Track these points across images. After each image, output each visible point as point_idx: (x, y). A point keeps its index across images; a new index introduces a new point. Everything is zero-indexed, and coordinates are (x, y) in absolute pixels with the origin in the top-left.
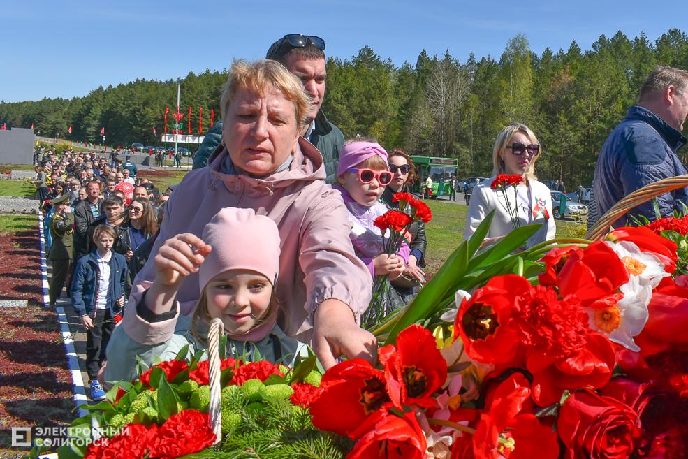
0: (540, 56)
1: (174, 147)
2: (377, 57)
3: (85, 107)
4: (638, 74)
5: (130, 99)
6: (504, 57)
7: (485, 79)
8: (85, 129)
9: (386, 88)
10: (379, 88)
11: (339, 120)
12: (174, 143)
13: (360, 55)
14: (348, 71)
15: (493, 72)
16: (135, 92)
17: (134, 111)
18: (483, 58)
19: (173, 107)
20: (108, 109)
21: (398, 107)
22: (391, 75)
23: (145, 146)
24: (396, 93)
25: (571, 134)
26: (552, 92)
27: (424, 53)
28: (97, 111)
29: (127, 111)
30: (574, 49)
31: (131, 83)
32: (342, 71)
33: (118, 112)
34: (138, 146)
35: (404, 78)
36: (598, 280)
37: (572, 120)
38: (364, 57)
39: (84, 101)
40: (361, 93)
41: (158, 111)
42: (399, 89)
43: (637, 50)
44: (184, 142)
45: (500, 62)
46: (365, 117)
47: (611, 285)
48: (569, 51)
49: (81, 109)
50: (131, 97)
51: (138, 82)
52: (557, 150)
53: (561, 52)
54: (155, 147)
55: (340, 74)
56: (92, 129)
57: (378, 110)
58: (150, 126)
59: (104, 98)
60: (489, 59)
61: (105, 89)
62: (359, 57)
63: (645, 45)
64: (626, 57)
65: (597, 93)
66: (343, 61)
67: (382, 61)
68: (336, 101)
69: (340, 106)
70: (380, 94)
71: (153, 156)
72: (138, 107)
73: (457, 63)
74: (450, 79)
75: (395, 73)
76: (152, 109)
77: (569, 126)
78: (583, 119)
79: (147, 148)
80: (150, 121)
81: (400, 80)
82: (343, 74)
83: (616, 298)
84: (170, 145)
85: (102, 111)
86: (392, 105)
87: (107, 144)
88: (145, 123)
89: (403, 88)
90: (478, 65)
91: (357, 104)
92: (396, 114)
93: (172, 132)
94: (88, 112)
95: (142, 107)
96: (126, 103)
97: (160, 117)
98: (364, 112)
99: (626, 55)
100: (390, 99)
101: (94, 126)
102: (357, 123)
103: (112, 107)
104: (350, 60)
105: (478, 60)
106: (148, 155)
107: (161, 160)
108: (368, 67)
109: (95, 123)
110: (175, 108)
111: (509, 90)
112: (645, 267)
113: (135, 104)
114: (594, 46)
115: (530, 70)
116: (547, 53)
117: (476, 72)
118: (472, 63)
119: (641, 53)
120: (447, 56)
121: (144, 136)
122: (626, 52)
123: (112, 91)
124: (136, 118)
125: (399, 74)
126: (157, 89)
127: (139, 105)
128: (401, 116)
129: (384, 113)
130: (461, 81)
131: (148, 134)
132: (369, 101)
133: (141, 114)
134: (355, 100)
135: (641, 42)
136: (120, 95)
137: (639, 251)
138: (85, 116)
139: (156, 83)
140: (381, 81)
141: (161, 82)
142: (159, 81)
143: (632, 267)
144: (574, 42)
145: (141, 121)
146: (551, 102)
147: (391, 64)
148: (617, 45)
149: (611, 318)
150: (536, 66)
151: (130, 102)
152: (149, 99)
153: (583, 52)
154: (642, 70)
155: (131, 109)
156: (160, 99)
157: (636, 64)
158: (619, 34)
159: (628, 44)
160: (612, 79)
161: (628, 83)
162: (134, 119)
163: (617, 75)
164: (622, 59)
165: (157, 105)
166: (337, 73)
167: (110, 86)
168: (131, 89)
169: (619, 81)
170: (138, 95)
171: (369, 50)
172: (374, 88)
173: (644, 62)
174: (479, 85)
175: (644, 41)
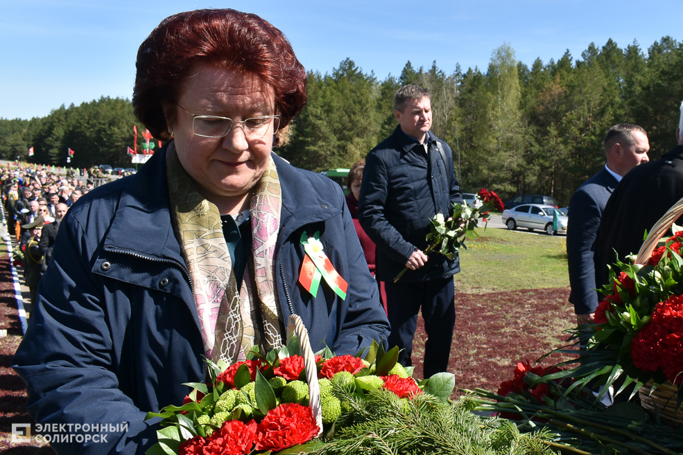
0: (530, 67)
2: (358, 70)
3: (46, 128)
4: (630, 83)
5: (95, 118)
6: (491, 67)
7: (470, 91)
8: (47, 151)
9: (367, 102)
10: (360, 102)
13: (341, 68)
14: (329, 85)
15: (480, 84)
16: (100, 111)
17: (99, 131)
18: (470, 69)
20: (71, 129)
21: (381, 122)
22: (374, 88)
23: (113, 168)
24: (379, 107)
25: (562, 147)
26: (542, 104)
27: (408, 65)
28: (59, 132)
29: (92, 132)
30: (566, 59)
31: (94, 101)
32: (322, 85)
33: (82, 132)
34: (106, 168)
35: (387, 91)
37: (562, 133)
38: (345, 70)
39: (44, 121)
40: (340, 107)
41: (125, 130)
42: (382, 103)
43: (629, 58)
45: (488, 74)
46: (346, 133)
48: (560, 60)
49: (42, 130)
50: (96, 115)
51: (103, 100)
52: (547, 164)
53: (553, 63)
54: (125, 168)
55: (320, 87)
56: (55, 151)
57: (360, 125)
58: (117, 147)
59: (67, 117)
60: (476, 70)
61: (67, 108)
62: (339, 69)
63: (637, 54)
64: (617, 66)
65: (588, 104)
67: (364, 74)
68: (316, 116)
69: (320, 122)
70: (362, 108)
72: (103, 127)
73: (443, 74)
74: (435, 91)
75: (378, 86)
76: (119, 129)
77: (560, 139)
78: (574, 130)
79: (116, 169)
80: (117, 141)
81: (383, 93)
82: (324, 87)
85: (65, 132)
86: (374, 120)
87: (72, 166)
88: (112, 143)
89: (386, 102)
90: (465, 76)
91: (338, 120)
92: (379, 129)
93: (141, 152)
94: (49, 132)
95: (107, 126)
96: (91, 122)
97: (127, 137)
98: (345, 128)
99: (617, 63)
100: (373, 113)
101: (57, 147)
102: (339, 139)
103: (75, 127)
104: (330, 73)
105: (464, 71)
108: (349, 80)
109: (58, 144)
111: (496, 102)
113: (100, 123)
114: (583, 55)
115: (517, 81)
116: (537, 64)
117: (462, 83)
118: (458, 75)
119: (633, 61)
120: (434, 67)
121: (112, 158)
122: (617, 60)
123: (74, 110)
124: (102, 138)
125: (382, 87)
126: (123, 106)
127: (104, 124)
128: (384, 131)
129: (366, 128)
130: (447, 93)
131: (116, 156)
132: (349, 116)
133: (107, 134)
134: (335, 116)
135: (633, 51)
136: (84, 114)
138: (46, 137)
139: (122, 101)
140: (362, 95)
142: (125, 99)
144: (568, 51)
145: (107, 141)
146: (541, 114)
147: (374, 77)
148: (608, 53)
150: (525, 77)
151: (95, 121)
152: (115, 118)
153: (573, 62)
154: (633, 79)
155: (97, 128)
156: (127, 117)
157: (628, 73)
158: (610, 42)
159: (620, 51)
160: (605, 90)
161: (621, 93)
162: (99, 140)
163: (610, 85)
164: (613, 68)
165: (124, 124)
166: (317, 87)
167: (72, 105)
168: (95, 108)
169: (612, 91)
170: (103, 113)
171: (350, 62)
172: (354, 103)
173: (635, 71)
174: (465, 97)
175: (637, 49)
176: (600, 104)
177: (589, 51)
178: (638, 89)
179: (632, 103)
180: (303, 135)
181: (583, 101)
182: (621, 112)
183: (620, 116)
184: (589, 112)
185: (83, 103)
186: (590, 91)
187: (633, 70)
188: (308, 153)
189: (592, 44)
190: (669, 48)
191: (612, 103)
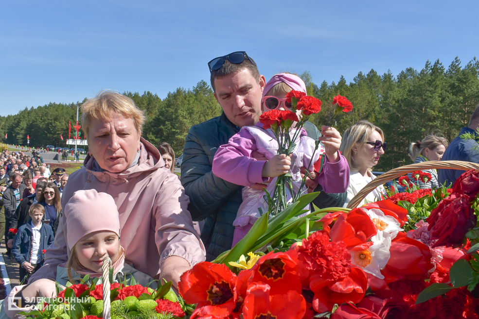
0: (319, 87)
1: (75, 148)
3: (16, 122)
4: (386, 98)
5: (46, 116)
8: (16, 136)
9: (216, 108)
10: (211, 108)
11: (185, 129)
12: (75, 145)
14: (190, 97)
16: (49, 112)
17: (48, 124)
19: (74, 121)
20: (31, 122)
23: (55, 147)
26: (328, 111)
28: (24, 124)
29: (43, 124)
30: (342, 82)
31: (46, 105)
32: (186, 97)
33: (37, 125)
34: (51, 147)
36: (356, 232)
38: (201, 88)
39: (15, 117)
40: (198, 112)
41: (63, 124)
43: (385, 82)
44: (81, 144)
47: (365, 236)
48: (339, 83)
49: (13, 123)
50: (47, 114)
51: (51, 105)
53: (333, 84)
54: (62, 148)
55: (185, 99)
56: (21, 136)
58: (58, 134)
59: (29, 115)
61: (29, 109)
62: (197, 87)
63: (391, 79)
64: (377, 86)
65: (358, 111)
66: (187, 90)
68: (183, 116)
69: (185, 120)
70: (212, 112)
71: (61, 154)
72: (50, 121)
76: (60, 123)
79: (57, 148)
80: (58, 131)
82: (187, 99)
83: (368, 245)
84: (72, 146)
85: (27, 125)
87: (30, 146)
88: (56, 132)
93: (73, 138)
94: (18, 125)
95: (53, 121)
96: (43, 118)
97: (65, 128)
99: (377, 85)
101: (22, 134)
103: (34, 121)
104: (192, 90)
106: (58, 153)
107: (66, 156)
108: (204, 94)
109: (23, 132)
110: (75, 122)
112: (387, 225)
113: (48, 119)
114: (355, 79)
116: (324, 85)
119: (388, 83)
121: (55, 141)
122: (377, 83)
123: (34, 111)
124: (50, 129)
126: (63, 109)
127: (51, 120)
131: (58, 139)
133: (53, 126)
134: (195, 116)
135: (388, 77)
136: (39, 113)
137: (384, 215)
138: (16, 127)
139: (63, 106)
140: (213, 103)
141: (66, 105)
142: (64, 104)
143: (379, 225)
144: (342, 77)
145: (52, 131)
146: (327, 117)
148: (371, 78)
149: (365, 257)
150: (316, 93)
151: (45, 118)
152: (58, 116)
153: (348, 84)
154: (388, 95)
155: (46, 123)
156: (65, 116)
157: (384, 92)
158: (372, 71)
159: (379, 77)
160: (369, 102)
161: (380, 104)
162: (48, 129)
163: (373, 99)
164: (374, 87)
165: (63, 120)
166: (183, 98)
167: (33, 107)
168: (46, 110)
169: (374, 103)
170: (51, 113)
171: (204, 82)
172: (207, 108)
173: (389, 90)
175: (390, 76)
176: (367, 111)
177: (358, 77)
179: (387, 111)
180: (174, 128)
181: (355, 109)
182: (380, 117)
183: (379, 119)
185: (39, 107)
186: (359, 103)
188: (177, 140)
189: (361, 72)
190: (411, 75)
191: (374, 111)
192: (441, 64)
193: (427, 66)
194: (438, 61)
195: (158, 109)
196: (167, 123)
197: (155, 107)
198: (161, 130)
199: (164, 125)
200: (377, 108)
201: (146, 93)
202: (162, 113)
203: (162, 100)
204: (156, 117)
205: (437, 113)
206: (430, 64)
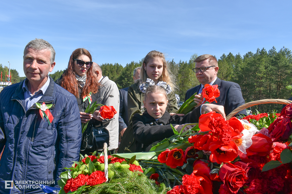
6: (190, 61)
7: (183, 69)
15: (186, 66)
18: (183, 61)
43: (237, 59)
45: (189, 64)
55: (135, 67)
60: (186, 62)
64: (232, 61)
65: (222, 73)
73: (175, 63)
104: (138, 62)
111: (192, 72)
114: (221, 58)
118: (180, 63)
120: (173, 61)
122: (233, 59)
135: (238, 57)
148: (229, 57)
154: (238, 66)
157: (236, 64)
158: (230, 53)
159: (233, 57)
161: (233, 70)
163: (230, 67)
173: (239, 63)
174: (181, 70)
175: (239, 56)
176: (227, 73)
177: (223, 56)
178: (240, 69)
179: (238, 74)
181: (220, 73)
184: (222, 76)
186: (223, 69)
187: (238, 63)
189: (224, 54)
190: (251, 55)
191: (230, 73)
192: (265, 50)
193: (257, 51)
194: (263, 49)
195: (122, 72)
196: (125, 78)
197: (120, 71)
198: (123, 82)
199: (124, 80)
200: (232, 72)
201: (116, 64)
202: (124, 74)
203: (124, 67)
204: (120, 76)
205: (263, 75)
206: (259, 50)
